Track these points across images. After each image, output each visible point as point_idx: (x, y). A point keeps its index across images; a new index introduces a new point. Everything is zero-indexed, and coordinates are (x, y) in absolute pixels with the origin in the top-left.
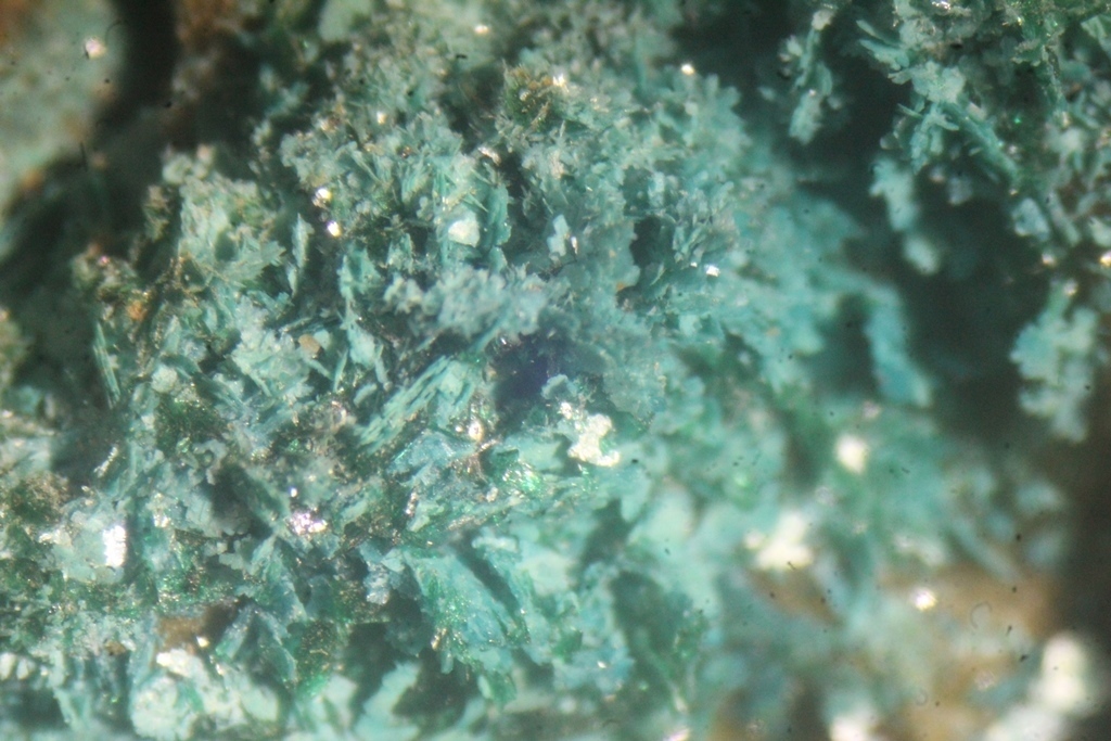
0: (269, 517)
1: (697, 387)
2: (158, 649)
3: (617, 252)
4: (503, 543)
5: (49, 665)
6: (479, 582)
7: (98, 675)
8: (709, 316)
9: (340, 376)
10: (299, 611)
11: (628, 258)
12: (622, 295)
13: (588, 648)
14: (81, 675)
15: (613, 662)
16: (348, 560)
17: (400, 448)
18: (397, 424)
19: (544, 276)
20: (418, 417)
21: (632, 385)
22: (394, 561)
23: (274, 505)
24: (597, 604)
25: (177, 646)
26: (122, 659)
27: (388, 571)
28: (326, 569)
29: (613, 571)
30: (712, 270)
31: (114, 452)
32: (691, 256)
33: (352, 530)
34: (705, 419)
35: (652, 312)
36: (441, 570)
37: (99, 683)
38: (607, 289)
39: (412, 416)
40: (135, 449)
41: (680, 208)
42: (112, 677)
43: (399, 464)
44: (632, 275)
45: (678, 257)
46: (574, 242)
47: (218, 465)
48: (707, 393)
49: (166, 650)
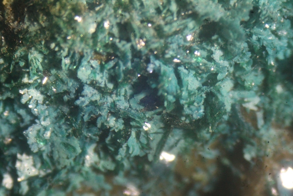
0: (132, 38)
1: (249, 54)
2: (91, 59)
3: (246, 11)
4: (185, 71)
5: (64, 50)
6: (176, 78)
7: (74, 58)
8: (261, 38)
9: (165, 11)
10: (129, 64)
11: (248, 13)
12: (242, 23)
13: (195, 106)
14: (70, 56)
15: (199, 112)
16: (147, 57)
17: (171, 36)
18: (173, 29)
19: (225, 9)
20: (179, 30)
21: (235, 46)
22: (157, 63)
23: (135, 36)
24: (201, 96)
25: (96, 60)
26: (82, 56)
27: (155, 65)
28: (140, 57)
29: (209, 90)
30: (267, 26)
31: (102, 6)
32: (263, 20)
33: (151, 51)
34: (248, 63)
35: (248, 30)
36: (168, 70)
37: (74, 61)
38: (239, 19)
39: (178, 29)
40: (107, 7)
41: (266, 7)
42: (77, 60)
43: (169, 40)
44: (247, 18)
45: (260, 19)
46: (236, 4)
47: (126, 20)
48: (251, 57)
49: (93, 60)
